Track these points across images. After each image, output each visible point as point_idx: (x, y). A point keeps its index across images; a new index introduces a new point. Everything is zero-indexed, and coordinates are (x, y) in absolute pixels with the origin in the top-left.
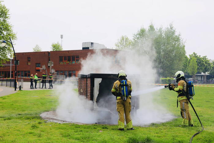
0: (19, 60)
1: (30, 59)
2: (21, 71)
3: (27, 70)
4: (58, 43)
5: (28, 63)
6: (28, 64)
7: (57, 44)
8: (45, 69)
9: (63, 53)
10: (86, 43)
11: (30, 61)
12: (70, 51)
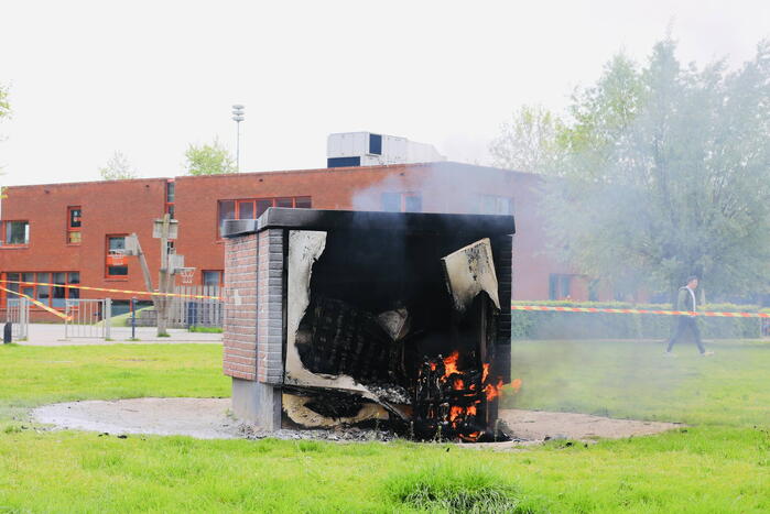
0: (27, 223)
1: (79, 216)
2: (37, 273)
3: (66, 268)
4: (216, 145)
5: (68, 233)
6: (69, 240)
7: (212, 146)
8: (135, 253)
9: (235, 187)
10: (343, 135)
11: (78, 224)
12: (267, 174)
